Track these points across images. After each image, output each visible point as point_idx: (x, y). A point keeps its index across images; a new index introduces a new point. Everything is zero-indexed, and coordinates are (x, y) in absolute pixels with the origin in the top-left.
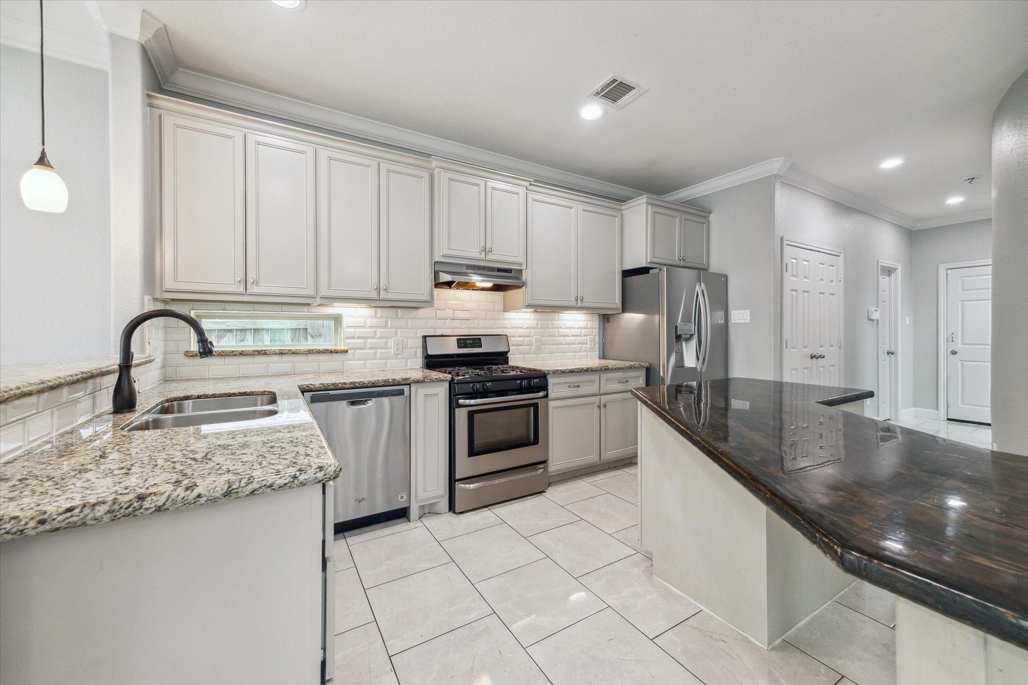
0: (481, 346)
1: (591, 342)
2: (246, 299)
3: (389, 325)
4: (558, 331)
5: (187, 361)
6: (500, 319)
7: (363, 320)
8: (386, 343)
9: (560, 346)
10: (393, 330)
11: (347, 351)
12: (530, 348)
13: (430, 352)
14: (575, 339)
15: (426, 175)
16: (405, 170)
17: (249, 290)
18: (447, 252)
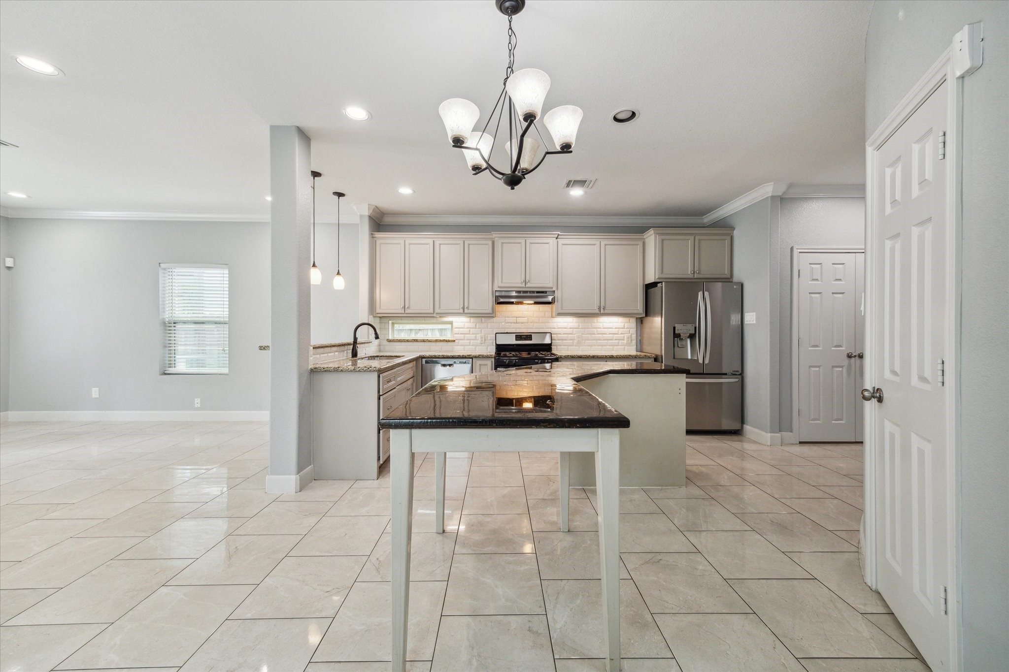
0: (531, 340)
1: (628, 338)
2: (405, 315)
3: (477, 327)
4: (597, 331)
5: (388, 343)
6: (548, 322)
7: (463, 324)
8: (476, 337)
9: (598, 341)
10: (480, 330)
11: (454, 341)
12: (573, 342)
13: (497, 343)
14: (613, 337)
15: (490, 243)
16: (479, 242)
17: (406, 312)
18: (501, 285)
